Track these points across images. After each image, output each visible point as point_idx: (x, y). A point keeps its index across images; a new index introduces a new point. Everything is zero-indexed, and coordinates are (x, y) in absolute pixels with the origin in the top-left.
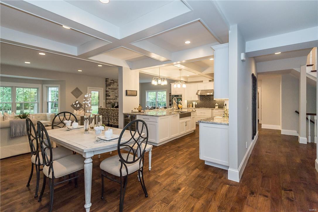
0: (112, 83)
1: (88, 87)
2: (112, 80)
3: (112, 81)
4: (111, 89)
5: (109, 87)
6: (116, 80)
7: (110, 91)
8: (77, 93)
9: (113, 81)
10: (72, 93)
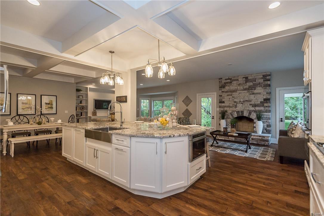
0: (227, 83)
1: (197, 94)
2: (229, 79)
3: (229, 81)
4: (226, 92)
5: (223, 90)
6: (234, 77)
7: (224, 95)
8: (187, 101)
9: (231, 79)
10: (183, 101)
